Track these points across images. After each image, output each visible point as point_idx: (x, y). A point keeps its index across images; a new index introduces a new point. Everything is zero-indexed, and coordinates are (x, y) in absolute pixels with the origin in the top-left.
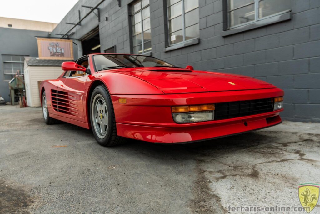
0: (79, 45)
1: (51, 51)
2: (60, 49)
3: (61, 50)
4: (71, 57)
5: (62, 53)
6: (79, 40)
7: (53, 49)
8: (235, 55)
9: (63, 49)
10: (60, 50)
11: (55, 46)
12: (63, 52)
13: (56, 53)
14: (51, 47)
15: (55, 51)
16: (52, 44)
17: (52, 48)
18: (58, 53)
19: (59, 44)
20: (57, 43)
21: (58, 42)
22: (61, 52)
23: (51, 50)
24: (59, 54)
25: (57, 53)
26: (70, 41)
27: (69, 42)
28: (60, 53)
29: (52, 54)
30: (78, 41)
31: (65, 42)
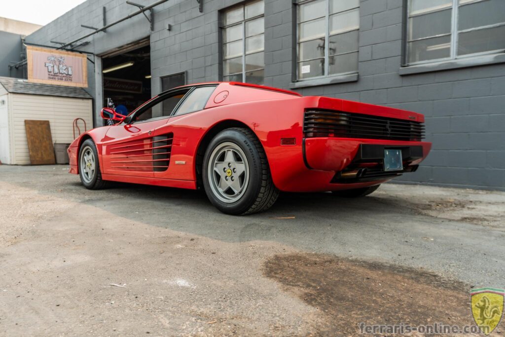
0: (98, 63)
1: (50, 71)
2: (64, 68)
3: (67, 69)
4: (84, 82)
5: (68, 74)
6: (97, 55)
7: (53, 66)
8: (420, 101)
9: (70, 69)
10: (65, 70)
11: (57, 63)
12: (70, 73)
13: (58, 74)
14: (50, 63)
15: (56, 71)
16: (53, 59)
17: (52, 66)
18: (62, 74)
19: (64, 60)
20: (61, 58)
21: (63, 55)
22: (67, 73)
23: (50, 69)
24: (64, 77)
25: (61, 75)
26: (83, 57)
27: (80, 58)
28: (64, 75)
29: (52, 75)
30: (96, 57)
31: (74, 57)
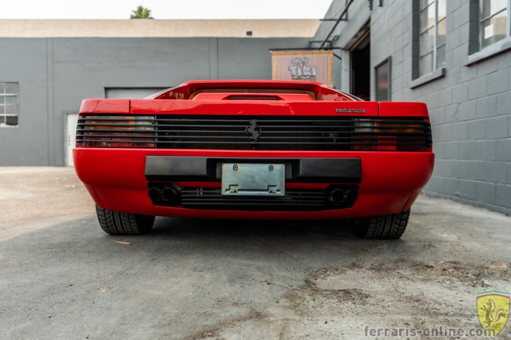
1: (293, 74)
2: (308, 69)
3: (311, 70)
4: (329, 82)
5: (312, 76)
7: (297, 70)
9: (314, 70)
10: (309, 71)
11: (301, 65)
12: (314, 74)
13: (302, 77)
14: (294, 66)
15: (300, 73)
16: (297, 61)
17: (296, 68)
18: (306, 76)
19: (308, 60)
20: (305, 59)
21: (306, 56)
22: (310, 75)
23: (294, 72)
24: (307, 79)
25: (304, 77)
26: (329, 53)
27: (326, 55)
28: (308, 77)
29: (295, 79)
31: (319, 55)
